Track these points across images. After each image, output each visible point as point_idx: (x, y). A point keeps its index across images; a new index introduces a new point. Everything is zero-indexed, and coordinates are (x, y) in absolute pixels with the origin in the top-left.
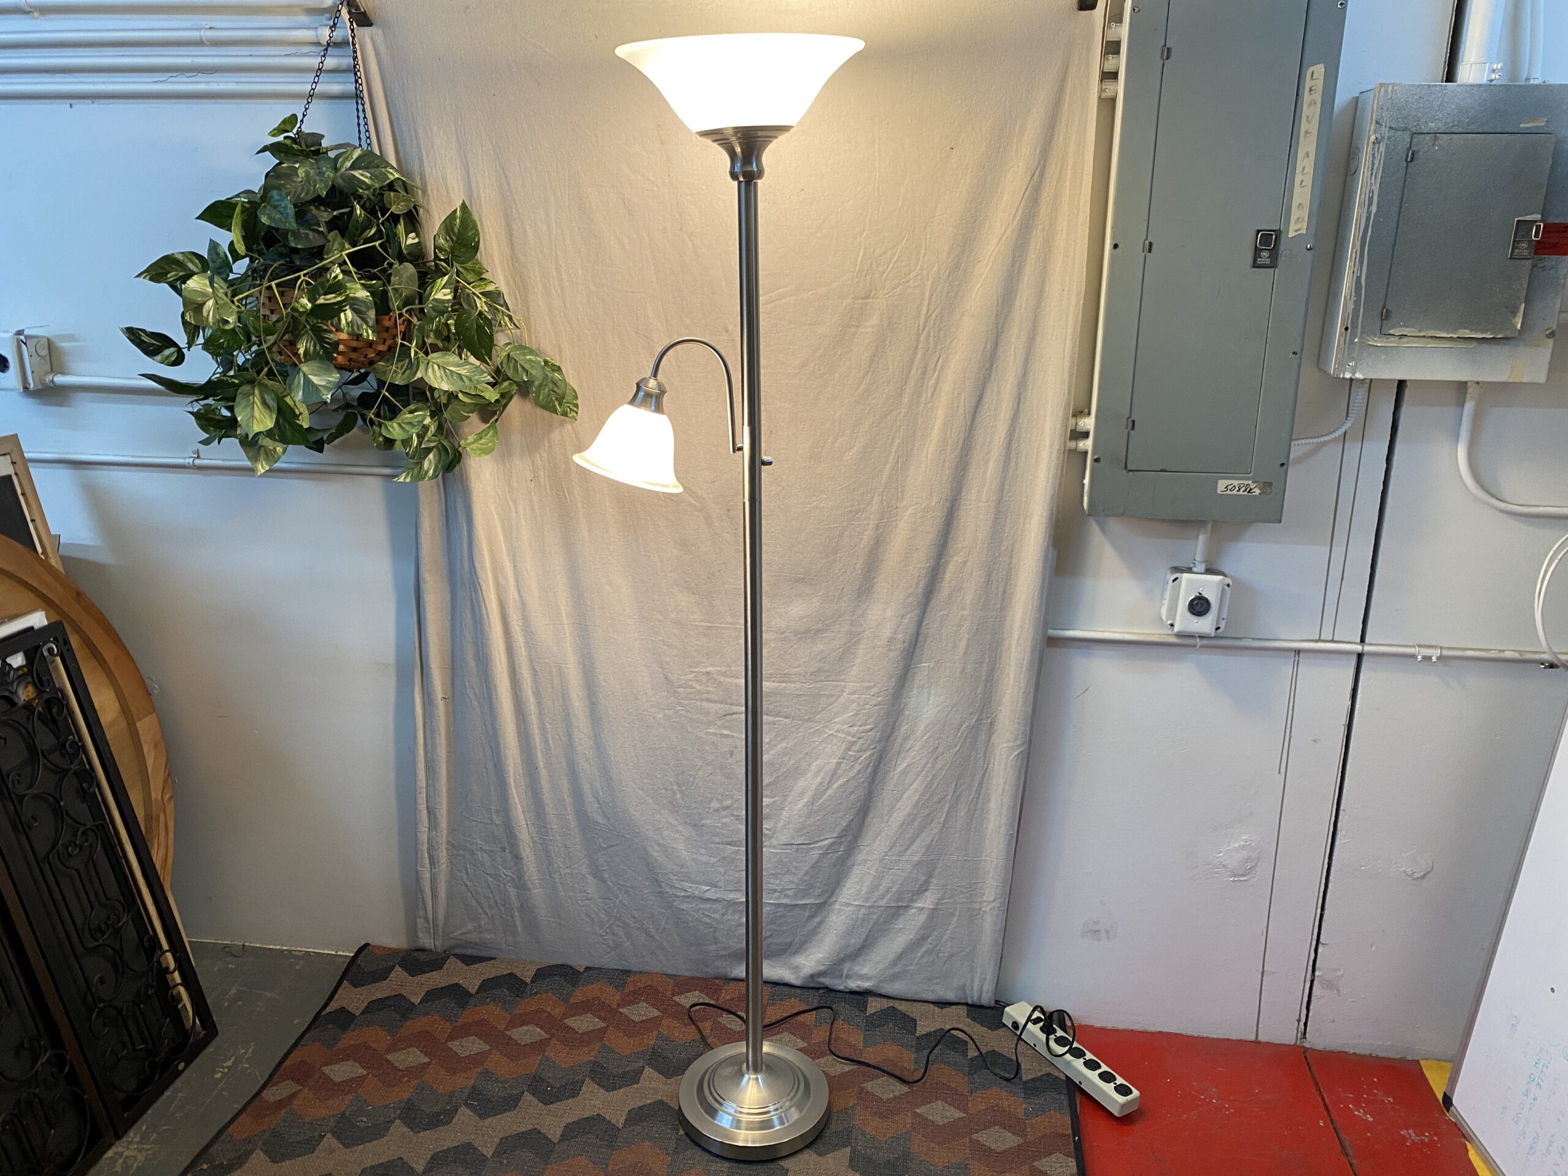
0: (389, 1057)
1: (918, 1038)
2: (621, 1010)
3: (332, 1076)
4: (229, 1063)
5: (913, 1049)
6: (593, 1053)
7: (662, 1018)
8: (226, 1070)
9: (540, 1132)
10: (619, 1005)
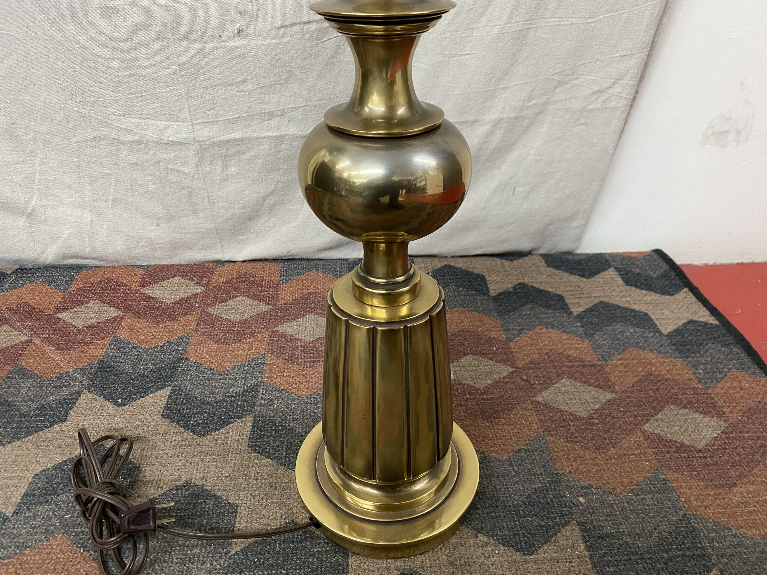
1: (495, 299)
5: (494, 313)
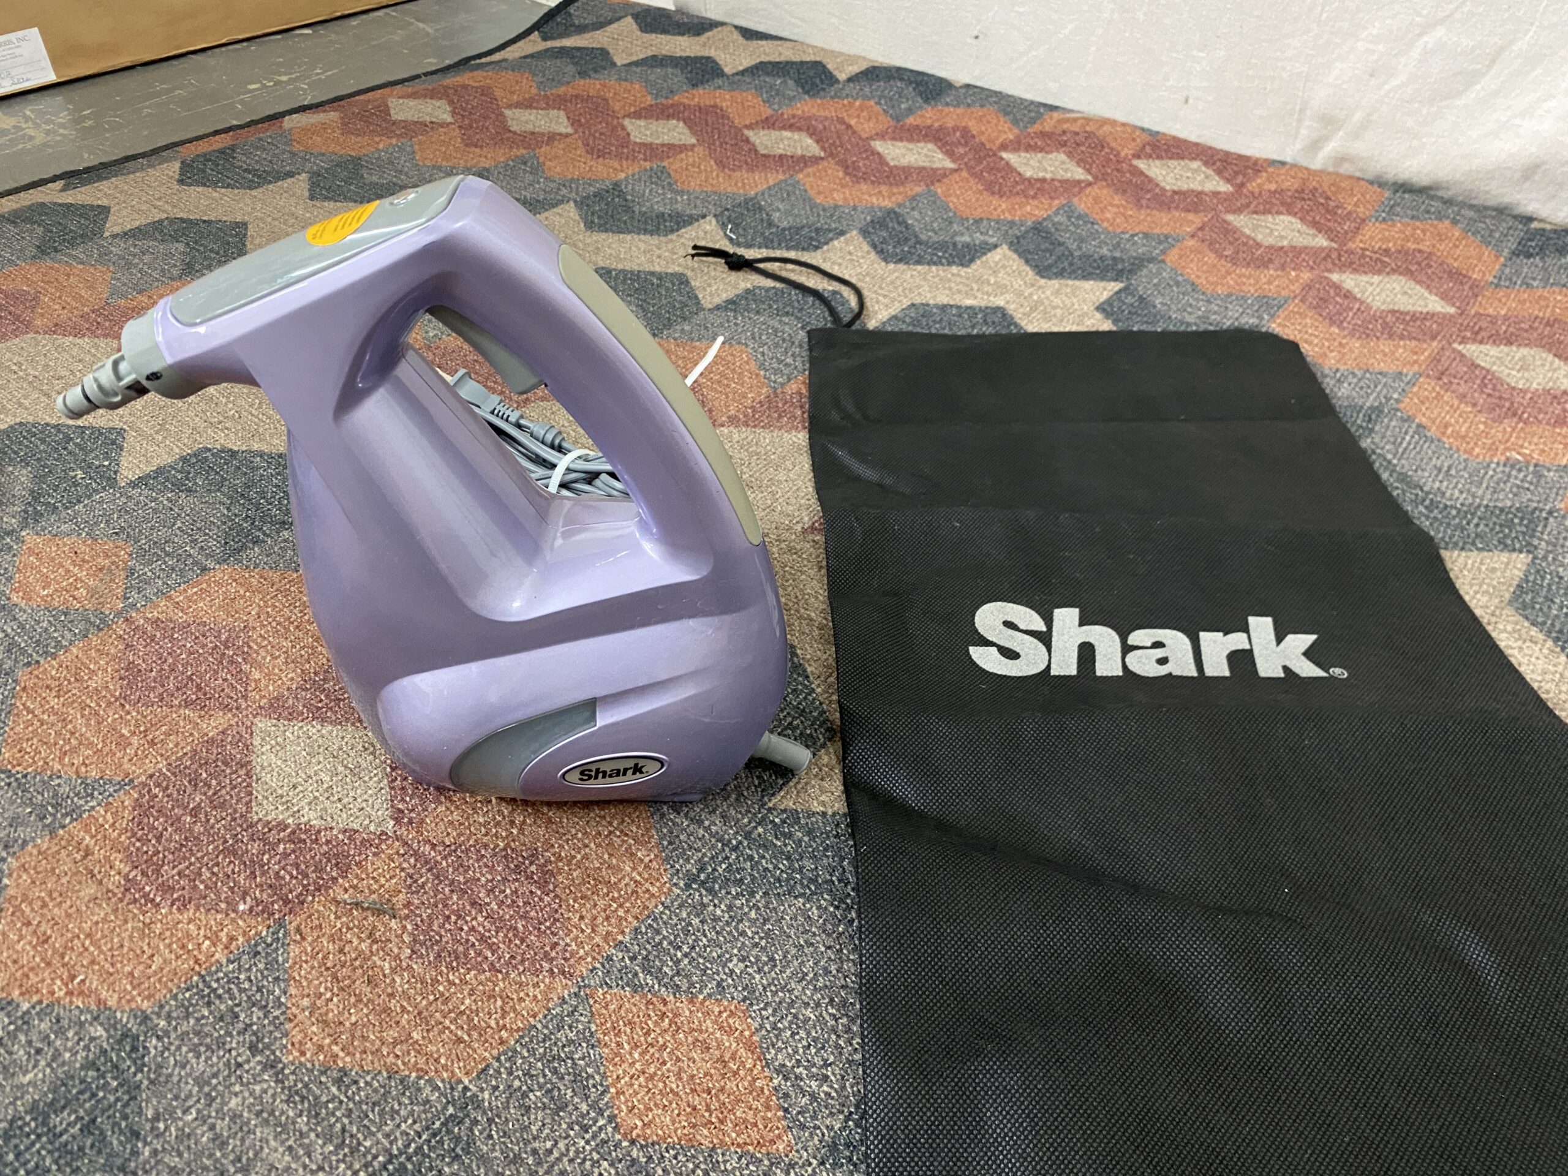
0: (508, 113)
2: (1004, 155)
3: (392, 112)
4: (284, 78)
6: (900, 199)
7: (1089, 184)
8: (271, 84)
9: (687, 282)
10: (1004, 147)
